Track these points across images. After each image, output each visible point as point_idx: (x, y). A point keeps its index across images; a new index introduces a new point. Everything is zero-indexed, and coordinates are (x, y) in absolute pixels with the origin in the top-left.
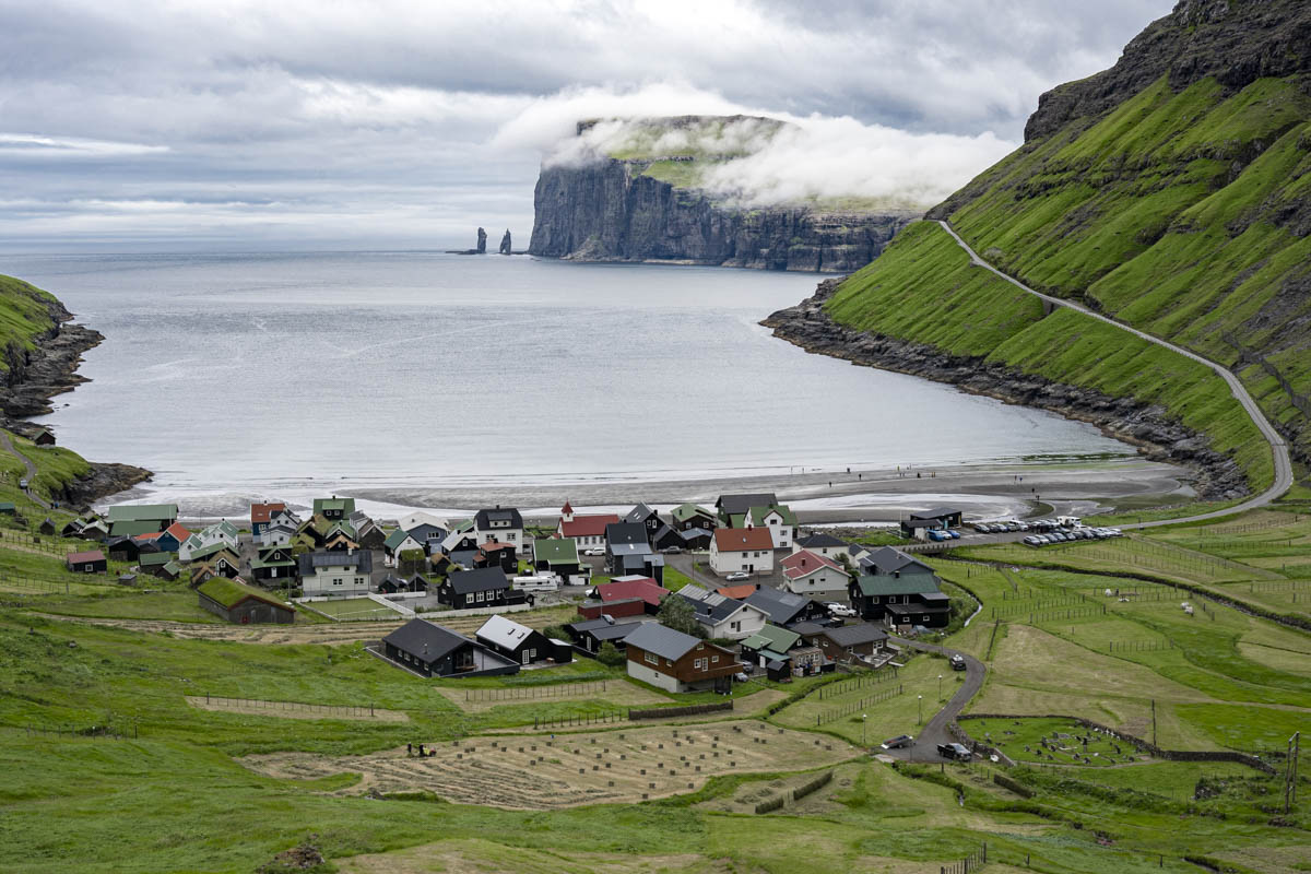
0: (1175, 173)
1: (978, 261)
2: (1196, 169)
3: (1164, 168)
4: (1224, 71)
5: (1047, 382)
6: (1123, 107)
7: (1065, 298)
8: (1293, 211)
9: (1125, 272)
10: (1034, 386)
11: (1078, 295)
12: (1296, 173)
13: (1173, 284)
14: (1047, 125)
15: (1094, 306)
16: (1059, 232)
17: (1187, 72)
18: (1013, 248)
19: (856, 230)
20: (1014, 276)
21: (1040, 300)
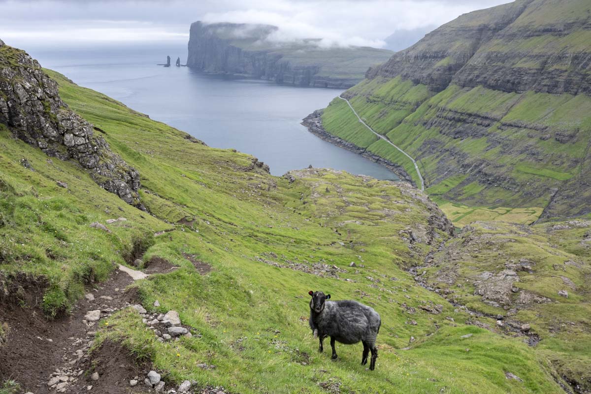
0: (403, 106)
1: (362, 121)
2: (407, 106)
3: (401, 104)
4: (413, 79)
5: (380, 157)
6: (390, 82)
7: (381, 135)
8: (426, 123)
9: (394, 131)
10: (378, 158)
11: (384, 135)
12: (427, 113)
13: (403, 136)
14: (372, 76)
15: (388, 139)
16: (379, 116)
17: (405, 76)
18: (368, 118)
19: (305, 71)
20: (370, 127)
21: (376, 136)
